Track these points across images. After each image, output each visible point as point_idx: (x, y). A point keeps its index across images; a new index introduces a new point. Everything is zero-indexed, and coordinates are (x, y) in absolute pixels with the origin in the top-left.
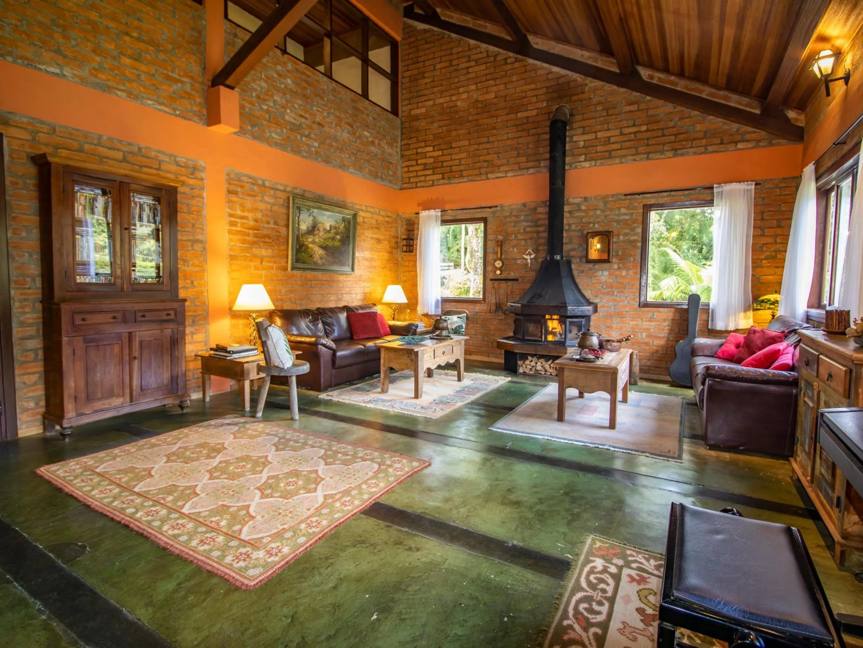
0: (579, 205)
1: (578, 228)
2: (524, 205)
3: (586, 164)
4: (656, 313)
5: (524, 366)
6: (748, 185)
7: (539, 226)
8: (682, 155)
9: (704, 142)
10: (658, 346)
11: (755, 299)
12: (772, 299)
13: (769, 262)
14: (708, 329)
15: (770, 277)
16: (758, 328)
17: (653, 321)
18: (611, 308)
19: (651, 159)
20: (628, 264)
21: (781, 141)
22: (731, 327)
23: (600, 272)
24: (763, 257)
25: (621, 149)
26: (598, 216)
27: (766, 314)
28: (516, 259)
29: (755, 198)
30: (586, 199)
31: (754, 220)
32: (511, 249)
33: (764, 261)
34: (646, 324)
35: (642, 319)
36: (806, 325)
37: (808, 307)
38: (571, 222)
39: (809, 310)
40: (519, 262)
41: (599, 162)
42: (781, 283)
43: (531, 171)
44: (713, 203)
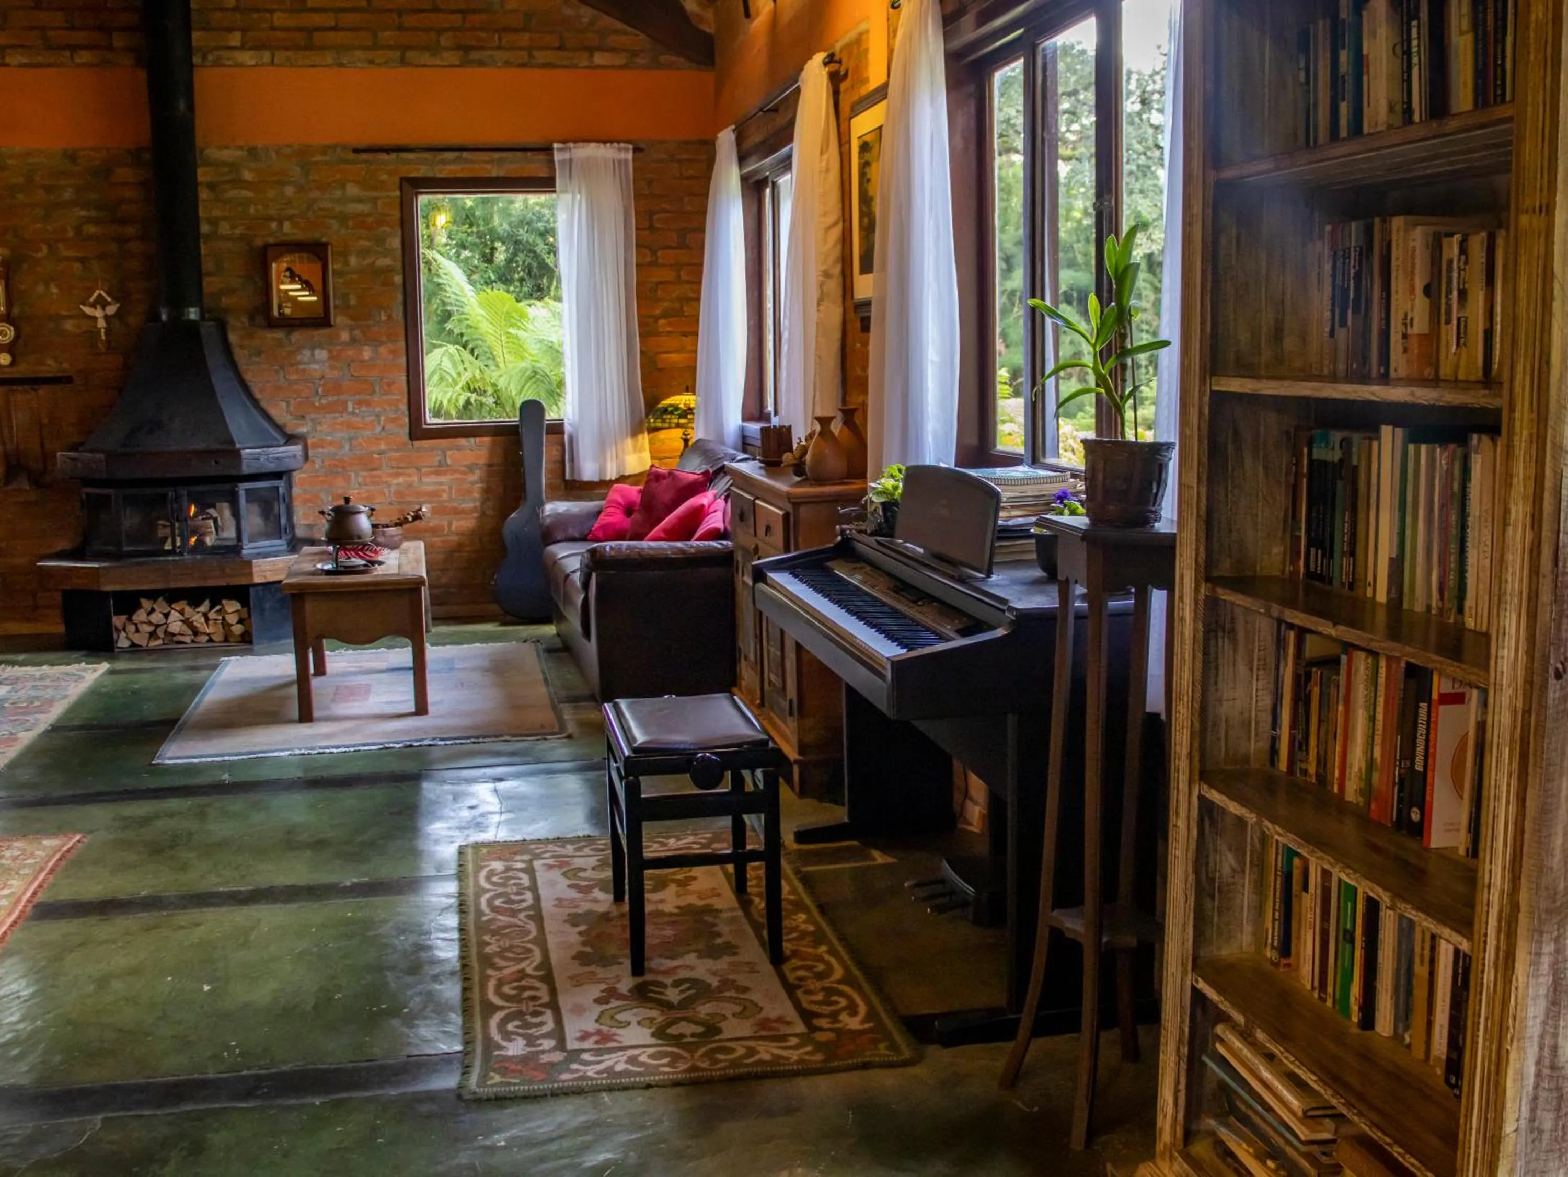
0: (233, 166)
1: (238, 231)
2: (72, 156)
3: (247, 58)
4: (449, 453)
5: (131, 628)
6: (620, 150)
7: (123, 222)
8: (481, 63)
9: (524, 39)
10: (462, 534)
11: (651, 405)
12: (682, 406)
13: (670, 324)
14: (566, 482)
15: (674, 357)
16: (663, 470)
17: (445, 473)
18: (341, 447)
19: (410, 65)
20: (376, 329)
21: (674, 59)
22: (611, 474)
23: (307, 353)
24: (658, 312)
25: (334, 29)
26: (289, 202)
27: (672, 438)
28: (57, 318)
29: (635, 181)
30: (253, 152)
31: (637, 229)
32: (40, 288)
33: (661, 322)
34: (430, 482)
35: (418, 469)
36: (742, 456)
37: (745, 419)
38: (216, 213)
39: (745, 424)
40: (69, 325)
41: (280, 56)
42: (695, 368)
43: (84, 57)
44: (554, 186)
